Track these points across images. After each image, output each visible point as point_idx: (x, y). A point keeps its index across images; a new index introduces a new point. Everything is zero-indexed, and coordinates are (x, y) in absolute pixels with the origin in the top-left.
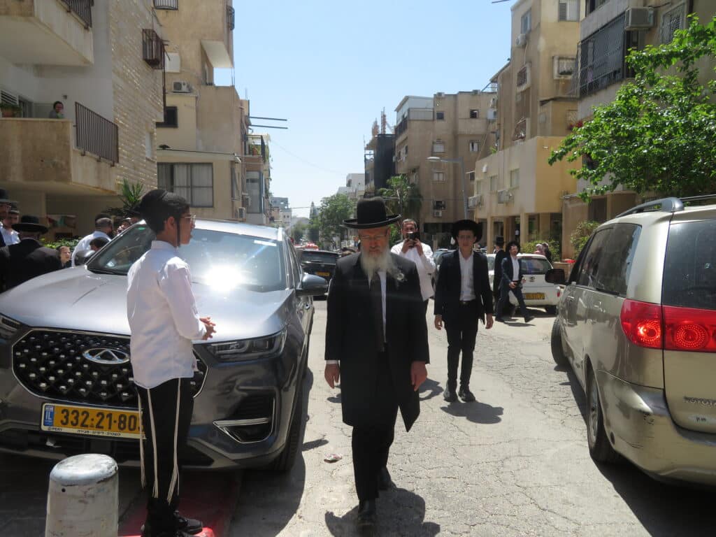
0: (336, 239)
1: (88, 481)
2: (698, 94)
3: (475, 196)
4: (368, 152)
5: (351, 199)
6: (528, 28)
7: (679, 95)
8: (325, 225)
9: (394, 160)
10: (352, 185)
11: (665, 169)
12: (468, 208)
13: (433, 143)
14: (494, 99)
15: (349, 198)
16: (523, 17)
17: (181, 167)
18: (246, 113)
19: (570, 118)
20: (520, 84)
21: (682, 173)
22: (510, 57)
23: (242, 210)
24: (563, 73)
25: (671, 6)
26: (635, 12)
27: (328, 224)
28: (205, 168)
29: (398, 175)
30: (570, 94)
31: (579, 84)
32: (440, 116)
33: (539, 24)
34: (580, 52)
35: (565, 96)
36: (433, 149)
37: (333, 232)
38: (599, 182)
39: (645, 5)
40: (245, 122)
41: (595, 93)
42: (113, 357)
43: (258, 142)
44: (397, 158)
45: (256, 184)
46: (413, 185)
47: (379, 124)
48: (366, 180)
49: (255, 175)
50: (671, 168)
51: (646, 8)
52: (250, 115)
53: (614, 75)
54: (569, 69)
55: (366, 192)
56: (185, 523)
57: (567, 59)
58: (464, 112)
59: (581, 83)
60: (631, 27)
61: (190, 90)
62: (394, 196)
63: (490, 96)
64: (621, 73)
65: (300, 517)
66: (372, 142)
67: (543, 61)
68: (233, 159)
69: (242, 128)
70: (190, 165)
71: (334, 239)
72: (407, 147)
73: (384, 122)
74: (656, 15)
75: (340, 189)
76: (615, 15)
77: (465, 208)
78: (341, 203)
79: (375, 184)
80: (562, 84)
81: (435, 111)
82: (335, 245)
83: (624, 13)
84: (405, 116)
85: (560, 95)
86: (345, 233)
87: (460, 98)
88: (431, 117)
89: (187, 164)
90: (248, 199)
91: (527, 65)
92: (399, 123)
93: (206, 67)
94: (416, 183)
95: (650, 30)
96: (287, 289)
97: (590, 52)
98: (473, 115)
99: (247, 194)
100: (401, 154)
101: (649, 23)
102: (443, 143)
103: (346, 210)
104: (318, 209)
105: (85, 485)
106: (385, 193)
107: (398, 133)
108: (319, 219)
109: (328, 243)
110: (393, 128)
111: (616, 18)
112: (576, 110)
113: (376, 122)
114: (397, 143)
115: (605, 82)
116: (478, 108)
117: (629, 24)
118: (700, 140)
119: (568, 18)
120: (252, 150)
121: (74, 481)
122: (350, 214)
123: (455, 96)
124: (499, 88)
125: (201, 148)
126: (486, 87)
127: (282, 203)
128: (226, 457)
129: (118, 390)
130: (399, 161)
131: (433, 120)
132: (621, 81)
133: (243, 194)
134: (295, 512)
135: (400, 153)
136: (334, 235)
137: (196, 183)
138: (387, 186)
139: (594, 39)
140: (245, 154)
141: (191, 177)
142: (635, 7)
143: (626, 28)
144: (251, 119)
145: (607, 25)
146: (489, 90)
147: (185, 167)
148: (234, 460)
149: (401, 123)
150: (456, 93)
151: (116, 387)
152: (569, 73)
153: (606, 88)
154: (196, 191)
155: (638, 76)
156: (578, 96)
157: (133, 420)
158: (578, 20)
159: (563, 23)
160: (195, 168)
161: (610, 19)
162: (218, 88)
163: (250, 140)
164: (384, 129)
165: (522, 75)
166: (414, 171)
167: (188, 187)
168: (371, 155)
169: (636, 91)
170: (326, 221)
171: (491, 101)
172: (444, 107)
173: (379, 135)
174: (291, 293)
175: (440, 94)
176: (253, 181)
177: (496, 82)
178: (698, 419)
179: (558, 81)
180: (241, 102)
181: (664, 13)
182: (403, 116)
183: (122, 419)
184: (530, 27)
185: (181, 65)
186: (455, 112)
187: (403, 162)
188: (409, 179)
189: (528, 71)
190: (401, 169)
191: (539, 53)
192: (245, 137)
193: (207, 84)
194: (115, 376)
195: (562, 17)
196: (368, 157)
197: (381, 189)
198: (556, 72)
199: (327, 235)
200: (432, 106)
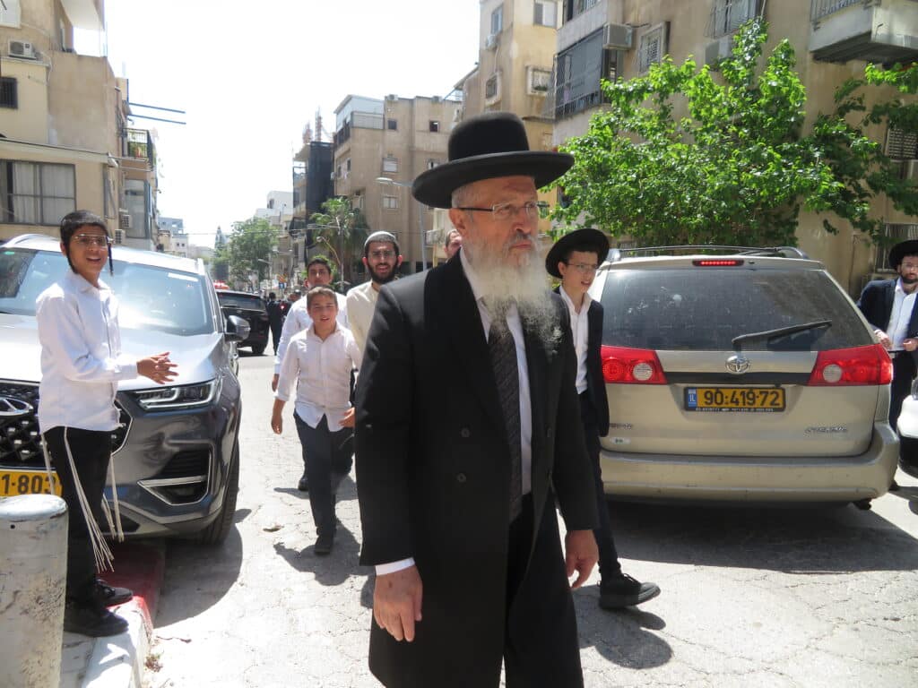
0: (252, 278)
1: (40, 517)
2: (672, 131)
3: (434, 230)
4: (297, 164)
5: (273, 225)
6: (499, 29)
7: (655, 131)
8: (237, 258)
9: (332, 177)
10: (275, 206)
11: (639, 211)
12: (426, 244)
13: (383, 159)
14: (458, 111)
15: (271, 224)
16: (493, 13)
17: (24, 167)
18: (124, 98)
19: (544, 143)
20: (489, 96)
21: (656, 218)
22: (478, 61)
23: (120, 233)
24: (538, 88)
25: (648, 28)
26: (614, 28)
27: (242, 257)
28: (63, 170)
29: (338, 197)
30: (545, 115)
31: (554, 104)
32: (393, 126)
33: (512, 25)
34: (556, 65)
35: (540, 116)
36: (382, 166)
37: (249, 269)
38: (573, 222)
39: (623, 23)
40: (123, 111)
41: (571, 117)
42: (8, 407)
43: (142, 139)
44: (336, 175)
45: (141, 199)
46: (357, 211)
47: (313, 127)
48: (294, 202)
49: (138, 185)
50: (646, 210)
51: (624, 25)
52: (130, 102)
53: (592, 99)
54: (545, 83)
55: (294, 218)
56: (113, 593)
57: (542, 71)
58: (422, 122)
59: (557, 104)
60: (609, 46)
61: (37, 57)
62: (331, 224)
63: (454, 105)
64: (599, 96)
65: (242, 585)
66: (303, 151)
67: (515, 72)
68: (106, 162)
69: (118, 116)
70: (39, 165)
71: (250, 277)
72: (349, 162)
73: (319, 127)
74: (634, 35)
75: (258, 210)
76: (593, 29)
77: (423, 244)
78: (259, 230)
79: (307, 208)
80: (536, 101)
81: (386, 117)
82: (251, 286)
83: (602, 28)
84: (347, 121)
85: (534, 114)
86: (265, 271)
87: (416, 104)
88: (381, 127)
89: (35, 163)
90: (127, 218)
91: (498, 74)
92: (339, 129)
93: (62, 25)
94: (361, 209)
95: (629, 51)
96: (216, 333)
97: (567, 66)
98: (433, 128)
99: (126, 211)
100: (342, 170)
101: (627, 44)
102: (395, 160)
103: (266, 240)
104: (227, 237)
105: (37, 520)
106: (319, 219)
107: (338, 143)
108: (229, 249)
109: (241, 283)
110: (331, 136)
111: (593, 33)
112: (552, 134)
113: (308, 126)
114: (337, 155)
115: (582, 106)
116: (439, 120)
117: (606, 42)
118: (673, 182)
119: (544, 22)
120: (132, 150)
121: (25, 516)
122: (272, 245)
123: (411, 101)
124: (464, 97)
125: (55, 142)
126: (450, 94)
127: (174, 226)
128: (154, 521)
129: (16, 447)
130: (339, 179)
131: (384, 129)
132: (598, 106)
133: (121, 210)
134: (236, 580)
135: (340, 168)
136: (250, 273)
137: (48, 191)
138: (323, 211)
139: (570, 53)
140: (123, 155)
141: (40, 182)
142: (613, 23)
143: (605, 46)
144: (130, 106)
145: (584, 39)
146: (453, 98)
147: (32, 166)
148: (164, 525)
149: (342, 130)
150: (412, 97)
151: (13, 443)
152: (545, 89)
153: (583, 112)
154: (49, 203)
155: (614, 103)
156: (554, 117)
157: (37, 481)
158: (555, 27)
159: (538, 27)
160: (46, 169)
161: (588, 33)
162: (80, 57)
163: (130, 136)
164: (319, 135)
165: (492, 84)
166: (358, 193)
167: (35, 196)
168: (301, 169)
169: (613, 120)
170: (239, 253)
171: (456, 113)
172: (398, 115)
173: (312, 142)
174: (220, 337)
175: (392, 96)
176: (134, 193)
177: (461, 89)
178: (617, 441)
179: (532, 97)
180: (117, 82)
181: (643, 34)
182: (345, 121)
183: (24, 480)
184: (502, 28)
185: (22, 17)
186: (411, 121)
187: (344, 179)
188: (351, 204)
189: (499, 81)
190: (341, 190)
191: (511, 60)
192: (122, 132)
193: (63, 50)
194: (12, 430)
195: (538, 20)
196: (298, 171)
197: (315, 214)
198: (530, 86)
199: (240, 273)
200: (381, 111)
